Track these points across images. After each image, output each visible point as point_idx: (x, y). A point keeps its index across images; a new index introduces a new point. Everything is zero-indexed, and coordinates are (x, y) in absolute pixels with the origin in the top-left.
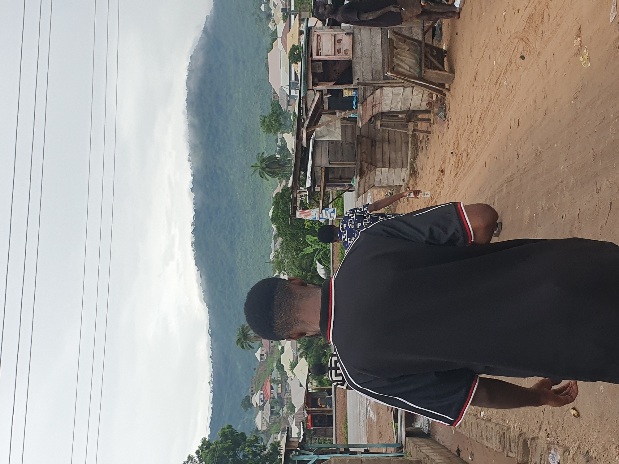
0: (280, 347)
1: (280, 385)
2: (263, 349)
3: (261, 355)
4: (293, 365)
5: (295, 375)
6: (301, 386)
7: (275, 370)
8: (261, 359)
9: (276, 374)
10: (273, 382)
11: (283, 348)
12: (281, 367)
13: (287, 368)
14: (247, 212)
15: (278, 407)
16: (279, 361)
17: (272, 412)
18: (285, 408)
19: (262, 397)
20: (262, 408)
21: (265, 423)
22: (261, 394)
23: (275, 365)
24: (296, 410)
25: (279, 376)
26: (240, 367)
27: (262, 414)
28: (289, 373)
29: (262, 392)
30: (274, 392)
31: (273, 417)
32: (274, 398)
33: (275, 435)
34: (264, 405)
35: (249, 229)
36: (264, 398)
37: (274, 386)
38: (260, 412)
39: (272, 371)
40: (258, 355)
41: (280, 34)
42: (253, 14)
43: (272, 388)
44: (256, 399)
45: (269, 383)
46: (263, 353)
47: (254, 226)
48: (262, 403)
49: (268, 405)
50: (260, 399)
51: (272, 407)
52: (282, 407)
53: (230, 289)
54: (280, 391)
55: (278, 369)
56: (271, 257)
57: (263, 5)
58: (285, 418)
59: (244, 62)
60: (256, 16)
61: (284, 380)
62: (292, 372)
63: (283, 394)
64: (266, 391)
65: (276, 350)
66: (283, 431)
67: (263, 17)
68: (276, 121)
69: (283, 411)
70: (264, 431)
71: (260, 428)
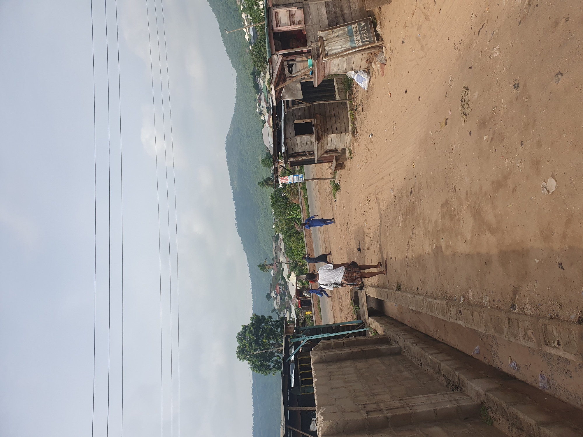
0: (282, 268)
1: (284, 286)
2: (274, 270)
3: (273, 273)
4: (289, 276)
5: (290, 281)
6: (293, 286)
7: (281, 279)
8: (273, 275)
9: (281, 282)
10: (280, 285)
11: (283, 269)
12: (283, 278)
13: (286, 278)
14: (260, 206)
15: (284, 297)
16: (282, 275)
17: (281, 299)
18: (287, 297)
19: (275, 293)
20: (276, 298)
21: (278, 305)
22: (275, 292)
23: (280, 277)
24: (292, 297)
25: (283, 282)
26: (264, 280)
27: (277, 301)
28: (287, 280)
29: (275, 291)
30: (281, 290)
31: (282, 302)
32: (281, 293)
33: (284, 311)
34: (277, 297)
35: (262, 215)
36: (276, 293)
37: (281, 287)
38: (275, 300)
39: (280, 280)
40: (272, 273)
41: (266, 120)
42: (254, 114)
43: (280, 288)
44: (273, 294)
45: (278, 286)
46: (274, 272)
47: (264, 213)
48: (276, 296)
49: (279, 296)
50: (275, 294)
51: (281, 297)
52: (285, 297)
53: (256, 244)
54: (284, 289)
55: (282, 279)
56: (274, 227)
57: (258, 109)
58: (288, 302)
59: (251, 137)
60: (255, 115)
61: (285, 284)
62: (289, 279)
63: (286, 290)
64: (277, 290)
65: (280, 271)
66: (287, 308)
67: (258, 114)
68: (269, 161)
69: (286, 298)
70: (278, 309)
71: (276, 308)
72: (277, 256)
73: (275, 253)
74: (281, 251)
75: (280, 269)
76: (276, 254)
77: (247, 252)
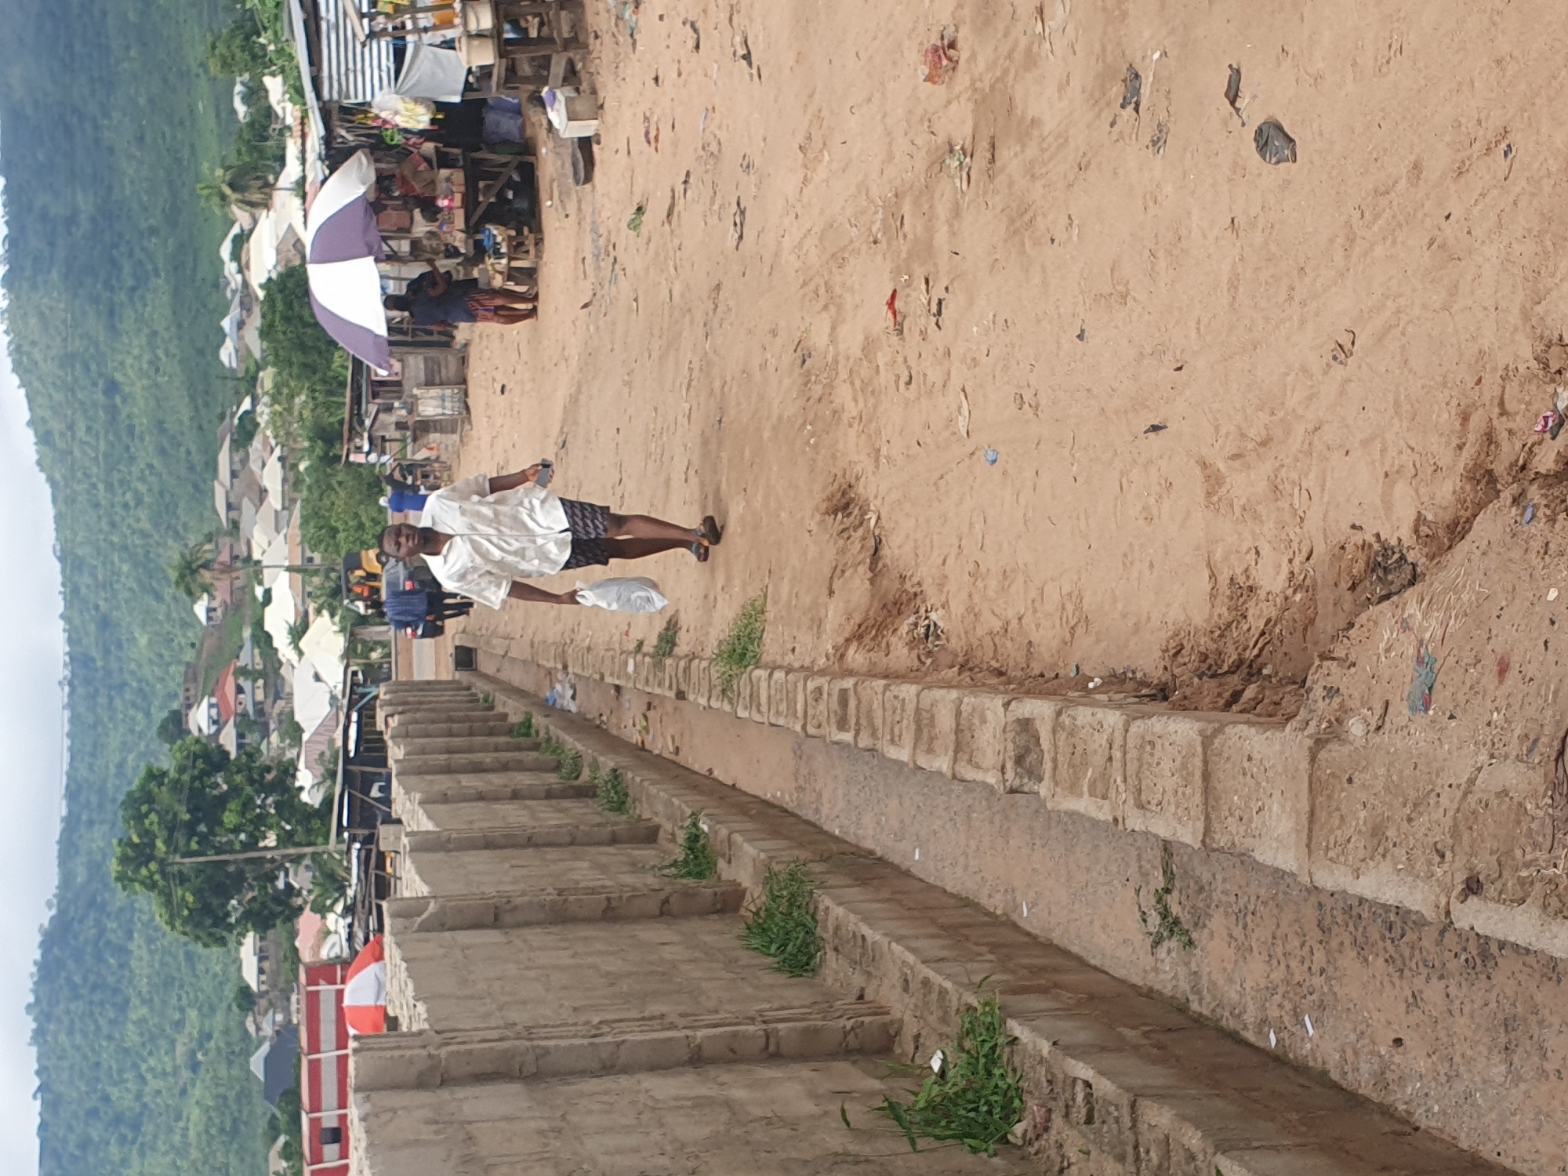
0: (259, 592)
1: (260, 682)
2: (213, 595)
3: (210, 610)
4: (298, 632)
5: (301, 653)
6: (318, 678)
7: (248, 645)
8: (209, 619)
9: (249, 657)
10: (242, 674)
11: (268, 593)
12: (263, 640)
13: (280, 640)
16: (259, 623)
18: (274, 737)
19: (214, 712)
22: (211, 706)
23: (247, 633)
24: (306, 736)
25: (258, 659)
28: (286, 653)
29: (214, 700)
30: (246, 699)
32: (245, 715)
34: (219, 731)
36: (219, 714)
37: (246, 685)
39: (241, 647)
40: (200, 610)
43: (240, 690)
44: (199, 718)
45: (231, 679)
46: (215, 604)
48: (213, 729)
49: (229, 732)
50: (210, 717)
51: (240, 736)
52: (265, 734)
54: (260, 695)
55: (255, 644)
61: (271, 672)
62: (294, 648)
63: (270, 701)
64: (223, 698)
65: (250, 601)
69: (269, 743)
72: (235, 525)
73: (230, 507)
74: (262, 501)
75: (248, 589)
76: (233, 514)
77: (58, 476)
